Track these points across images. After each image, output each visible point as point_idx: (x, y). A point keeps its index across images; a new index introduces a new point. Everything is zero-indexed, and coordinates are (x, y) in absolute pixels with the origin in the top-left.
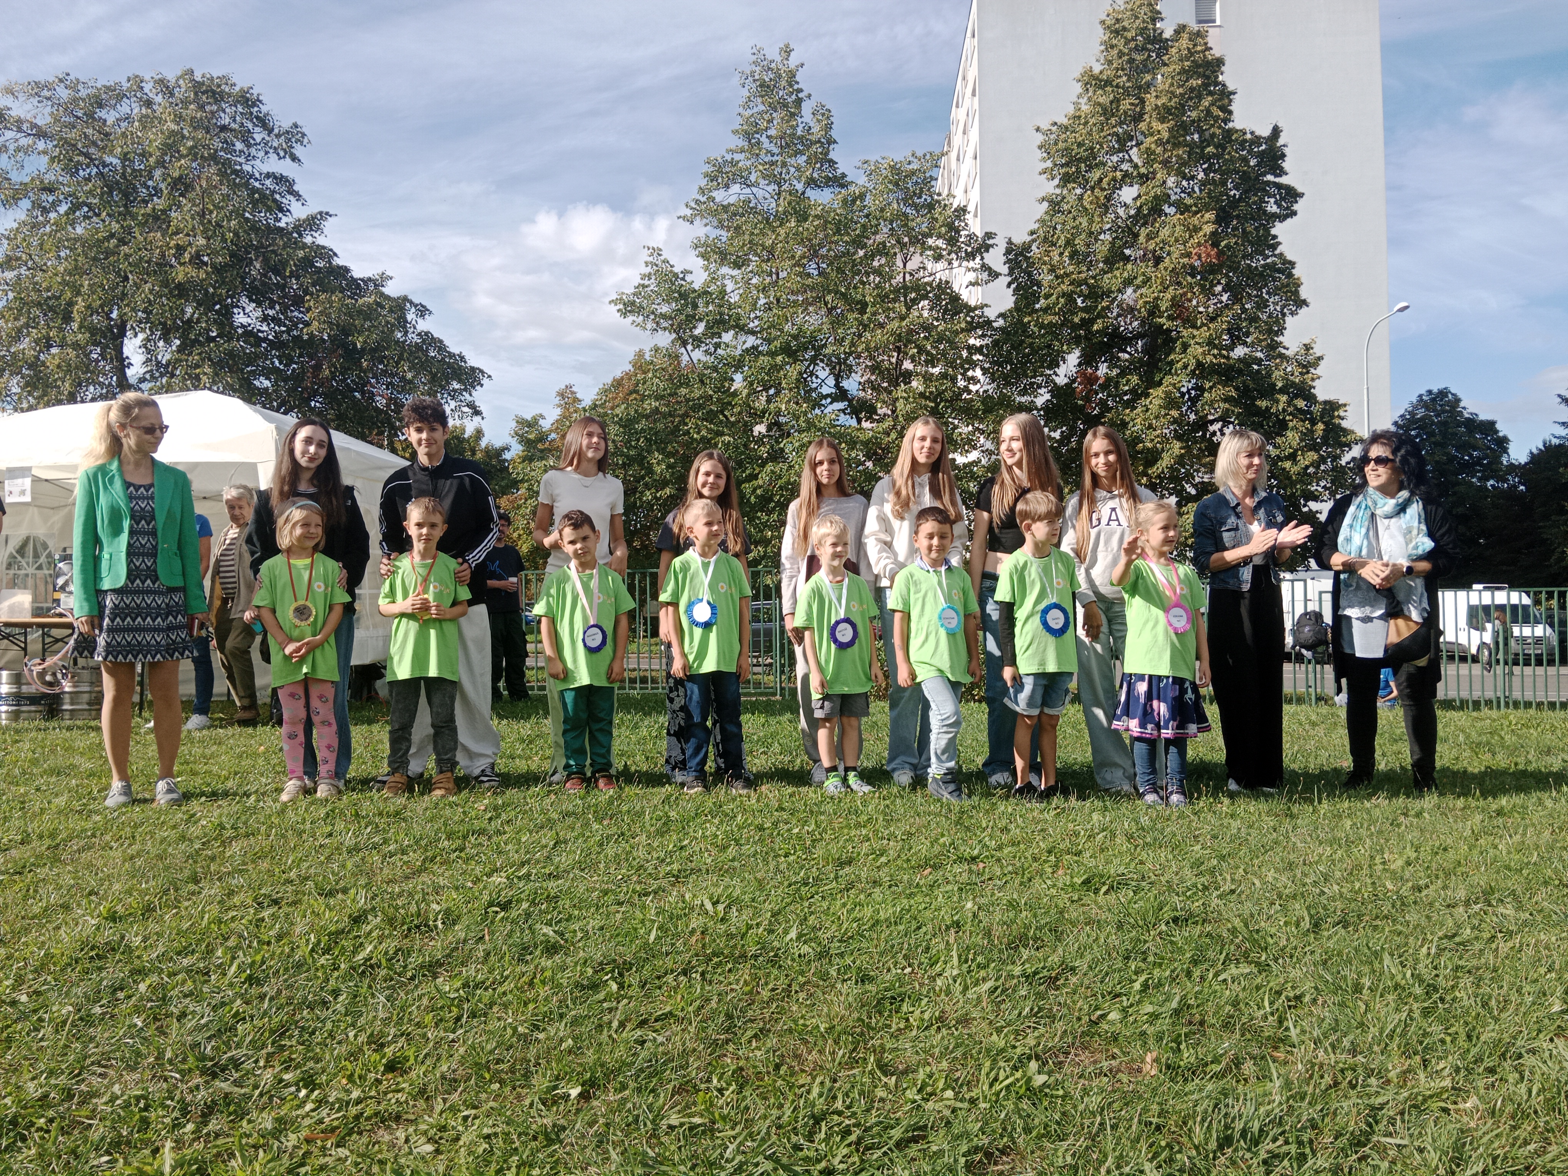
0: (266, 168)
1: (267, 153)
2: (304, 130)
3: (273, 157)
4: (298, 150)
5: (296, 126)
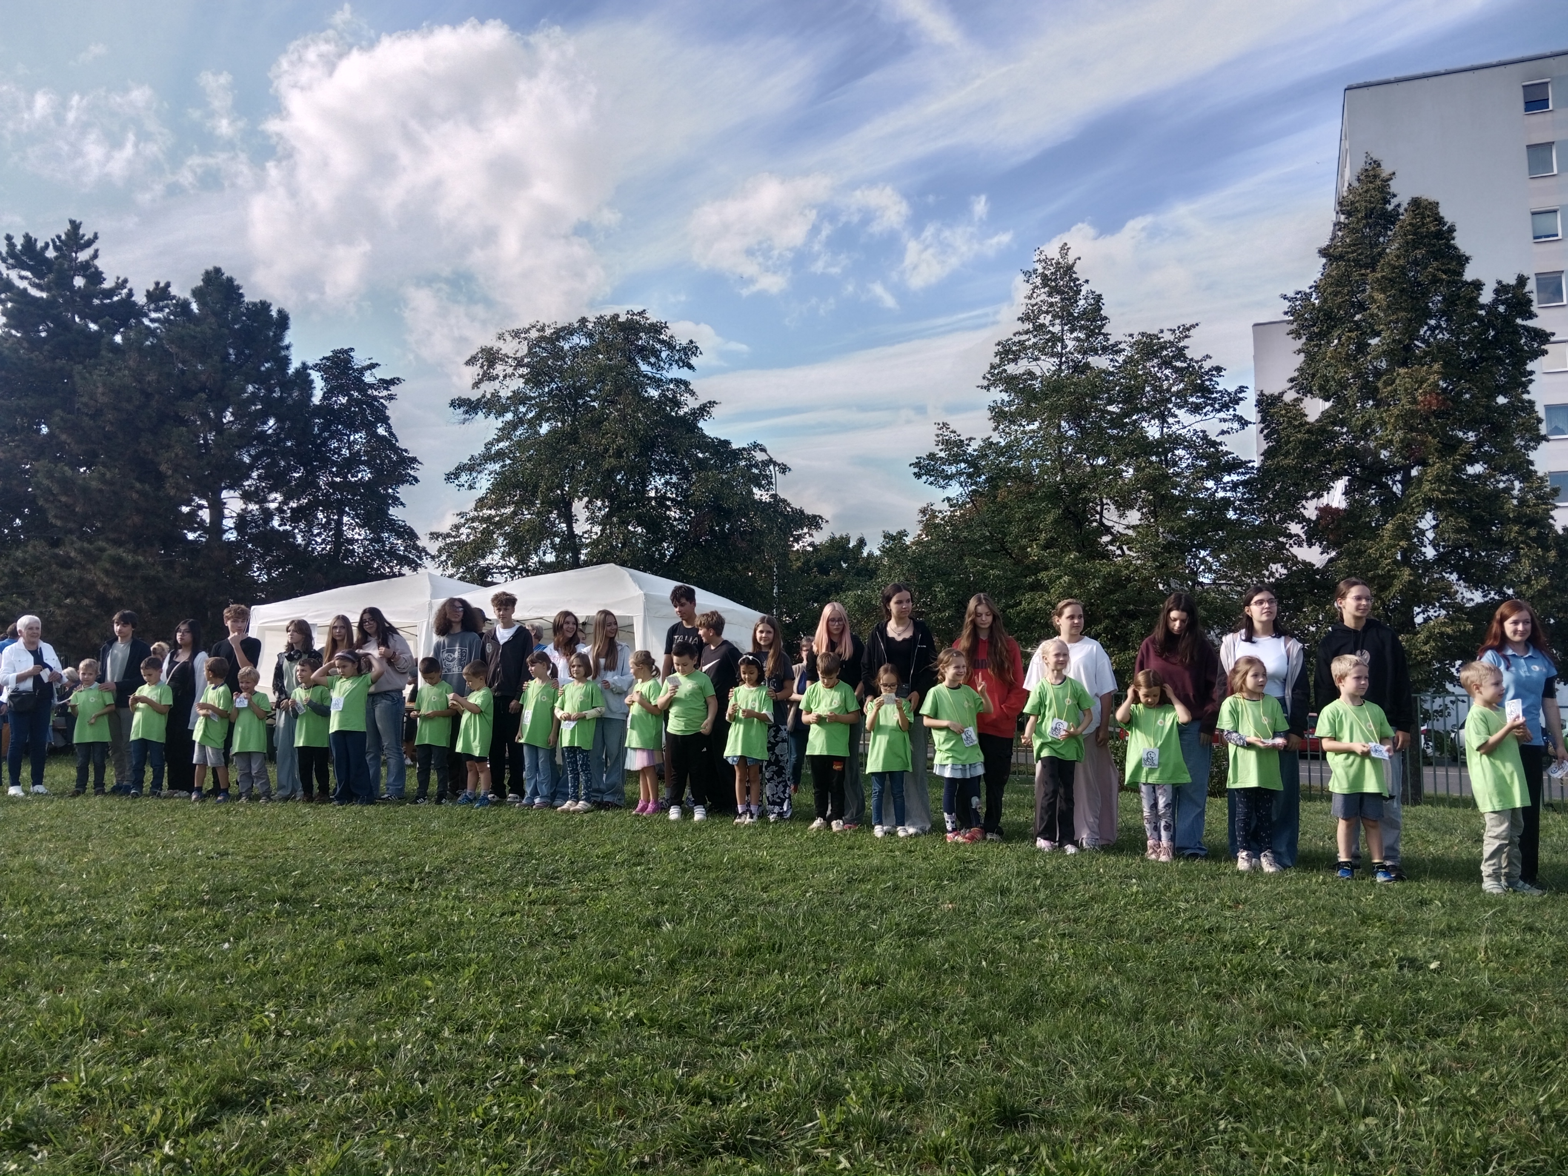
0: (670, 375)
1: (671, 365)
2: (698, 345)
3: (675, 366)
4: (693, 361)
5: (691, 342)
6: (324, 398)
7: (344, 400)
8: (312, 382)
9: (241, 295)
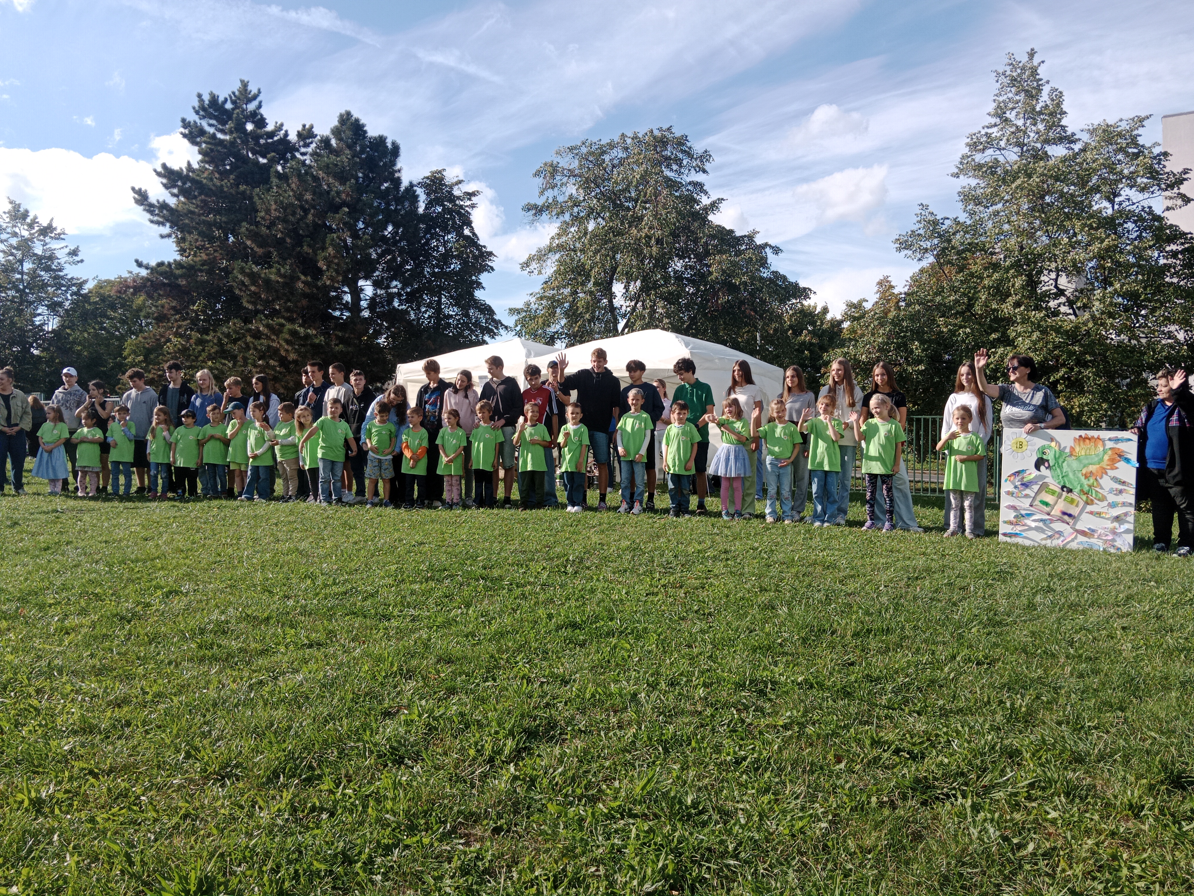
0: (688, 180)
1: (690, 170)
2: (710, 153)
3: (693, 172)
4: (707, 166)
5: (706, 151)
6: (426, 208)
7: (440, 209)
8: (418, 196)
9: (365, 132)
